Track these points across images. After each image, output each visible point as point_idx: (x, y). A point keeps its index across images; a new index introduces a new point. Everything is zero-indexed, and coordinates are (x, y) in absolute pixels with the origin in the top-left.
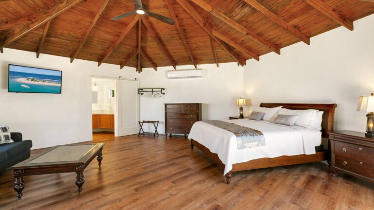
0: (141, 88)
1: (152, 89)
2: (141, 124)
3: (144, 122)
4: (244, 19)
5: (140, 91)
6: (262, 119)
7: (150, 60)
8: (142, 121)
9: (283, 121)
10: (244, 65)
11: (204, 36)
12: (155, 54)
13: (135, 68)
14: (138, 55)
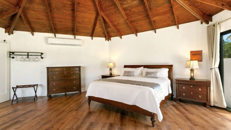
0: (12, 51)
1: (28, 53)
2: (15, 89)
3: (17, 87)
4: (129, 8)
5: (12, 54)
6: (133, 76)
7: (29, 23)
8: (16, 87)
9: (152, 75)
10: (109, 40)
11: (92, 13)
12: (38, 19)
13: (4, 29)
14: (16, 14)
